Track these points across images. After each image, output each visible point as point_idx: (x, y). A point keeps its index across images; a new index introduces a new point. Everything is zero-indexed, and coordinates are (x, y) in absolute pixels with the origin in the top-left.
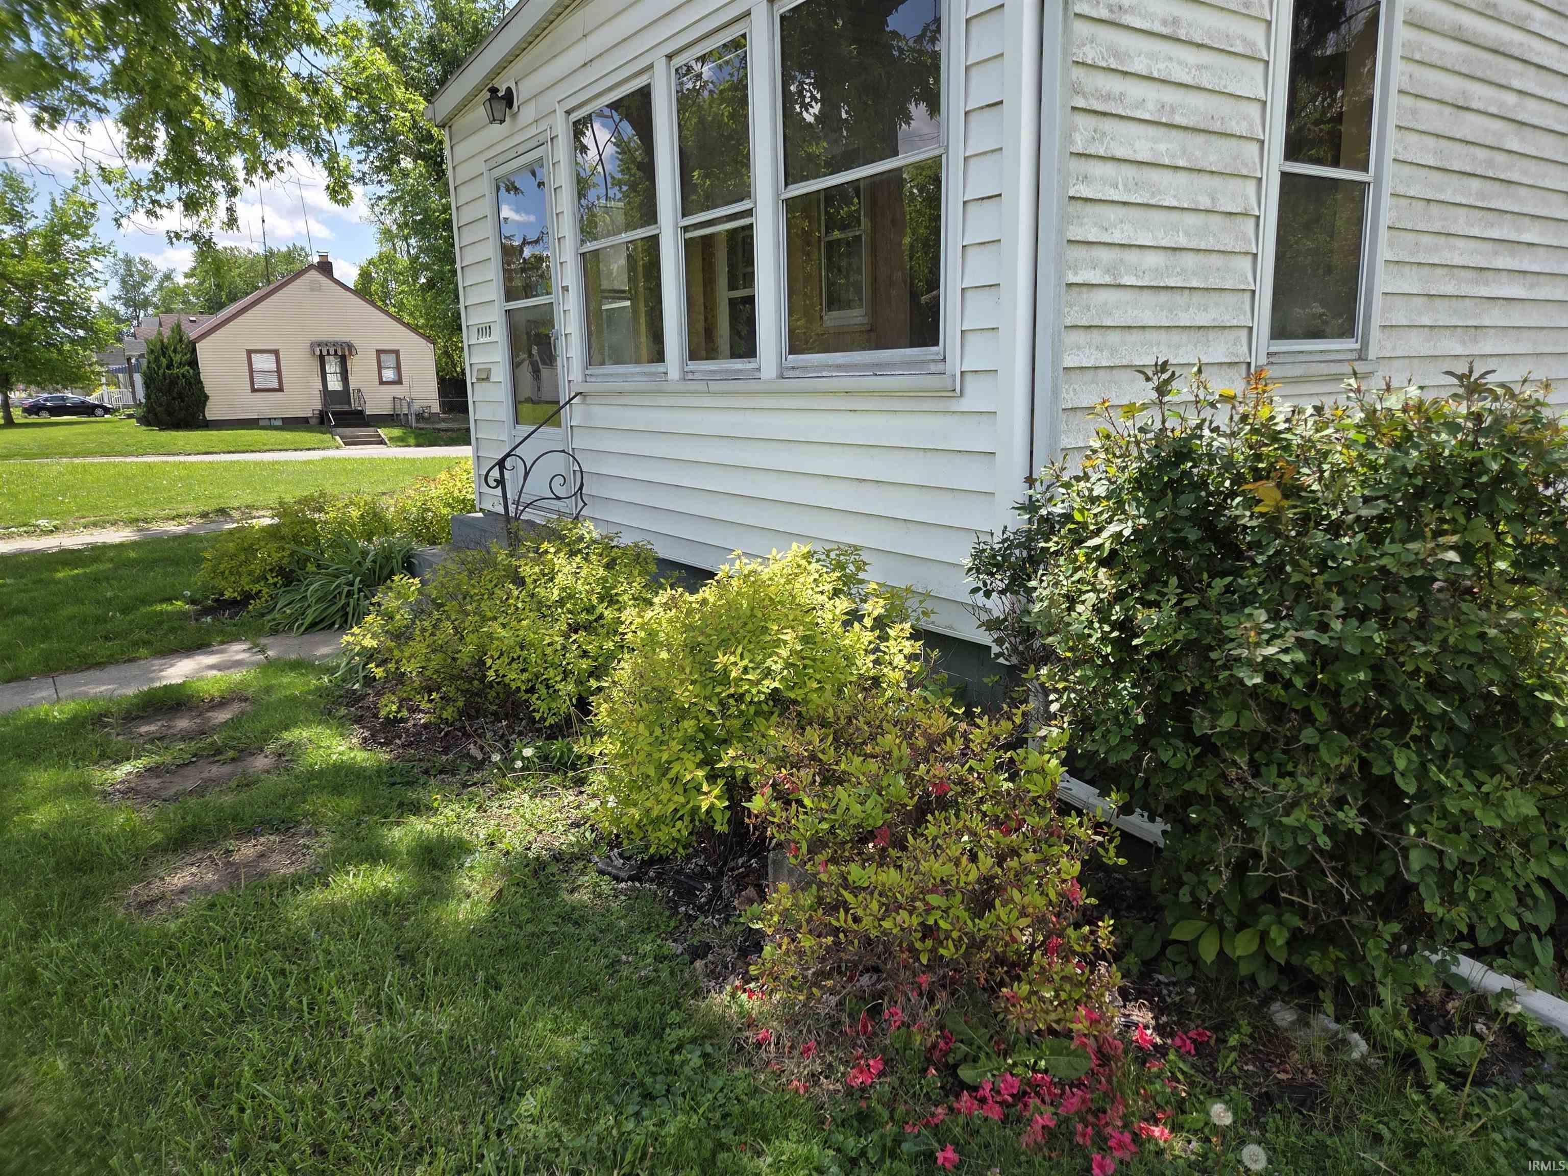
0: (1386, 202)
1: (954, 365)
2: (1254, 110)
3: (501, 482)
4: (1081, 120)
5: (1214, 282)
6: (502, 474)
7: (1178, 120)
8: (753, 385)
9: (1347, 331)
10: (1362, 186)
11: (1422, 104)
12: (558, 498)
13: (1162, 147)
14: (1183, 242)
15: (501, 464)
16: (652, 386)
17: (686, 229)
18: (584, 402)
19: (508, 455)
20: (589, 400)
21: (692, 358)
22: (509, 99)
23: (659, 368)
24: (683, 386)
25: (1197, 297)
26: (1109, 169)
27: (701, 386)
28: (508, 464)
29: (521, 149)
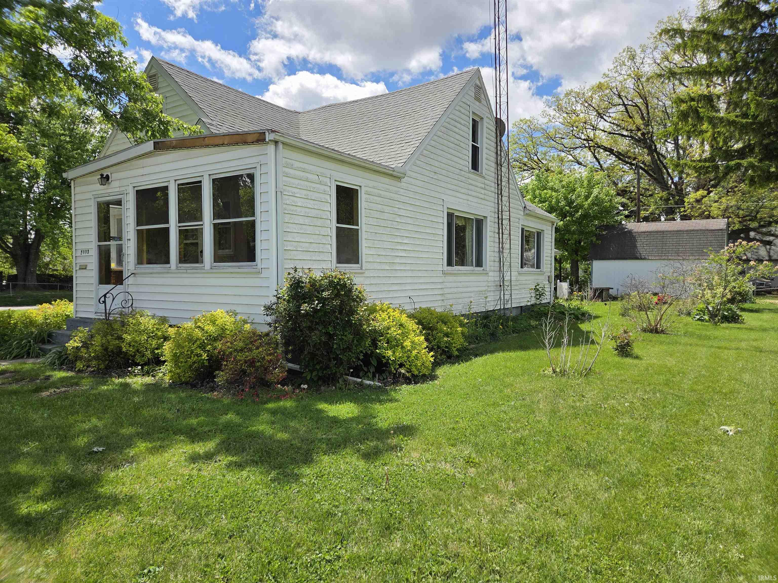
0: (364, 233)
1: (259, 266)
2: (329, 213)
3: (104, 302)
4: (287, 215)
5: (321, 250)
6: (105, 299)
7: (309, 215)
8: (203, 271)
9: (358, 263)
10: (358, 229)
11: (371, 211)
12: (124, 308)
13: (306, 221)
14: (313, 241)
15: (105, 296)
16: (166, 271)
17: (179, 227)
18: (135, 277)
19: (108, 293)
20: (137, 276)
21: (180, 263)
22: (107, 178)
23: (168, 266)
24: (177, 271)
25: (317, 253)
26: (294, 226)
27: (185, 271)
28: (107, 296)
29: (111, 194)
